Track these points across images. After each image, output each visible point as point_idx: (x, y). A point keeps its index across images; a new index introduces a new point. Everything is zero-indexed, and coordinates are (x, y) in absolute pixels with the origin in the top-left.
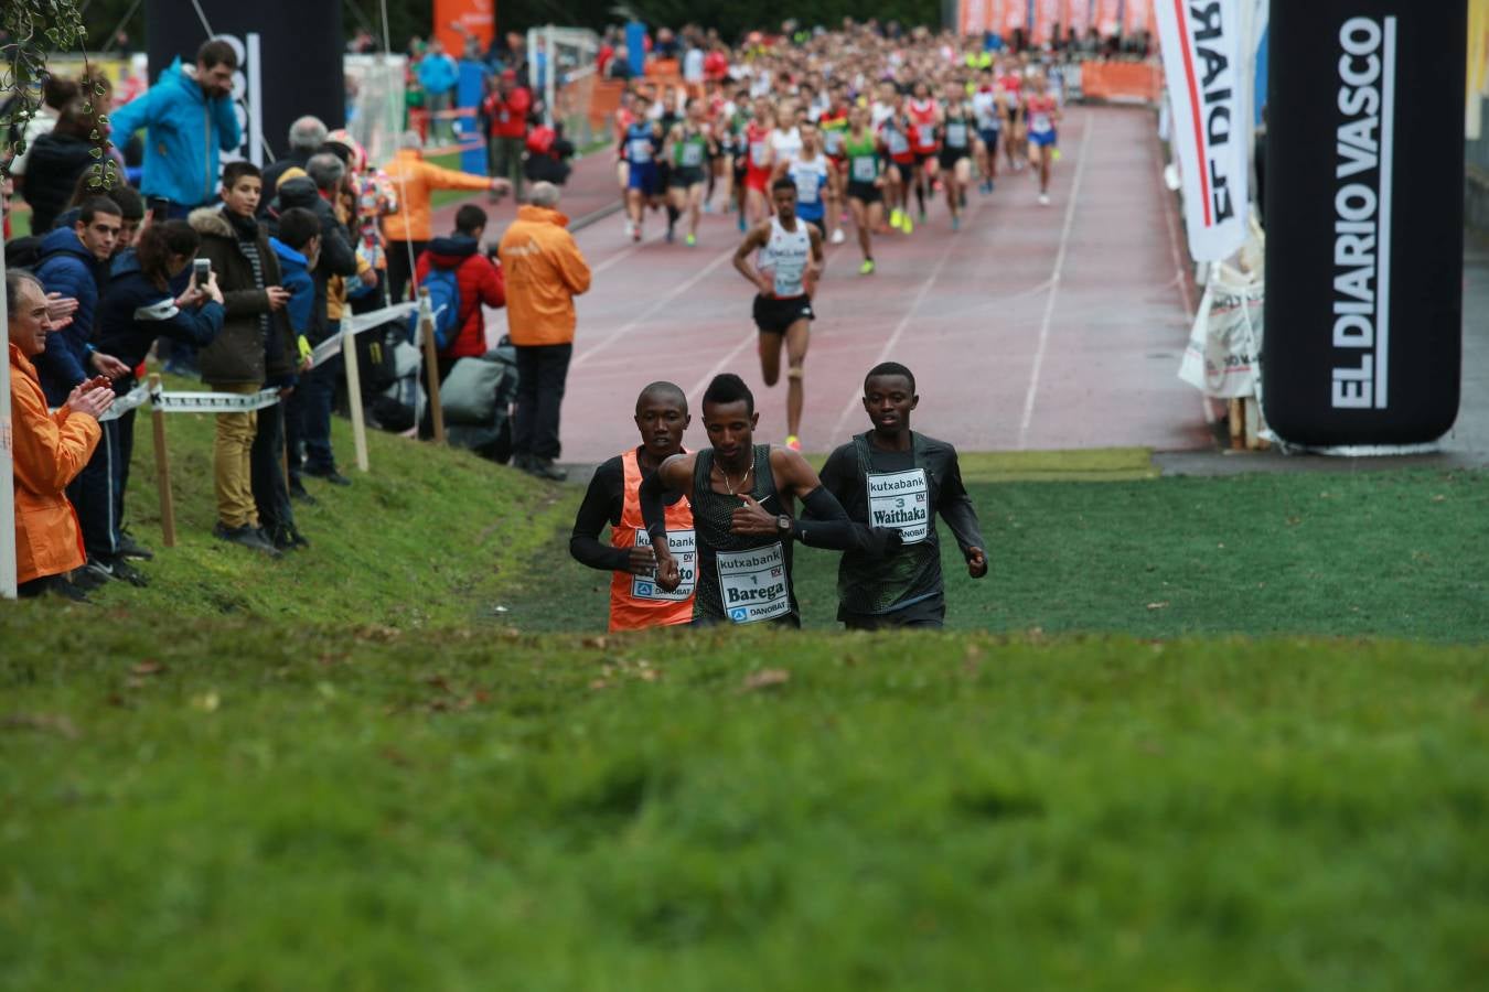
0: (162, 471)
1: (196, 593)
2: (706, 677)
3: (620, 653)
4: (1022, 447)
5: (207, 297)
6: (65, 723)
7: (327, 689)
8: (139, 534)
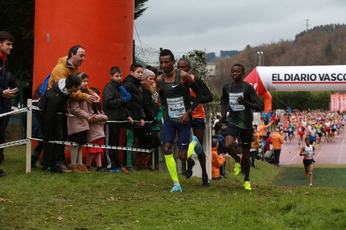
0: (229, 164)
1: (233, 180)
2: (299, 193)
3: (287, 189)
4: (339, 163)
5: (236, 142)
6: (218, 196)
7: (251, 193)
8: (226, 172)
